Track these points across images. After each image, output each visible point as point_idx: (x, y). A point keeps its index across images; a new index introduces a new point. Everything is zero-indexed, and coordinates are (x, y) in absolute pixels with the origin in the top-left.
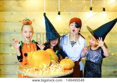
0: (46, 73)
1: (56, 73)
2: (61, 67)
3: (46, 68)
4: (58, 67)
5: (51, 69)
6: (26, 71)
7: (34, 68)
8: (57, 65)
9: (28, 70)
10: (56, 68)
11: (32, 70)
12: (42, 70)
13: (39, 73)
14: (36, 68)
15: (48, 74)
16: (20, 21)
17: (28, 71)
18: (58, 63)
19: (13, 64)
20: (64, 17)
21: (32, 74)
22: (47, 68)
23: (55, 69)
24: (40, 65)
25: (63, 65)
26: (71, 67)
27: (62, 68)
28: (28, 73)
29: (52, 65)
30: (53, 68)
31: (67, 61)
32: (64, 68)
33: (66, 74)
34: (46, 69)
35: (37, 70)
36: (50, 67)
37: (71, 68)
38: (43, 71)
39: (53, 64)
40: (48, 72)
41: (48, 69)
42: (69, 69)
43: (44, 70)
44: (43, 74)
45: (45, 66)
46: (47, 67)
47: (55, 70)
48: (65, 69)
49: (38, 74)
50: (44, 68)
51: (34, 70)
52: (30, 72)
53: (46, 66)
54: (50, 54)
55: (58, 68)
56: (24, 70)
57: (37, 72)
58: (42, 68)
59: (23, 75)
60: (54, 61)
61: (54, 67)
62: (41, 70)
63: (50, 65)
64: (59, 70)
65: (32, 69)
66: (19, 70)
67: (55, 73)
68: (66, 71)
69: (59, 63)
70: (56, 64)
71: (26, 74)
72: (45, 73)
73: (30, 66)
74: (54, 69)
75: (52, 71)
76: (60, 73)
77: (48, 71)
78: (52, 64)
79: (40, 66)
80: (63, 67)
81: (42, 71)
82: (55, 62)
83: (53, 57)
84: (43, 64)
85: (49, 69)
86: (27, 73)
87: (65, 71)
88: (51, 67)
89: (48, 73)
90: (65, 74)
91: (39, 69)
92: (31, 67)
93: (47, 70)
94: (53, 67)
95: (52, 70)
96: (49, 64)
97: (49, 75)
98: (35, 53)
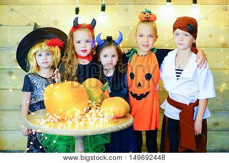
1: (100, 126)
3: (81, 117)
5: (89, 119)
6: (41, 123)
11: (52, 121)
12: (71, 120)
16: (29, 25)
17: (44, 123)
19: (16, 110)
20: (116, 15)
24: (68, 111)
29: (90, 111)
33: (121, 128)
38: (73, 122)
40: (83, 126)
43: (76, 120)
44: (73, 129)
45: (78, 112)
46: (80, 115)
48: (116, 118)
49: (62, 128)
50: (76, 116)
51: (56, 120)
52: (47, 126)
53: (80, 112)
56: (38, 121)
57: (61, 124)
58: (73, 118)
62: (69, 120)
63: (87, 111)
66: (28, 122)
67: (97, 125)
72: (77, 127)
73: (48, 114)
74: (96, 119)
77: (83, 122)
79: (68, 114)
81: (71, 123)
84: (74, 109)
85: (85, 119)
87: (117, 122)
88: (87, 115)
90: (117, 128)
91: (66, 118)
93: (80, 120)
96: (85, 110)
97: (86, 130)
98: (57, 87)
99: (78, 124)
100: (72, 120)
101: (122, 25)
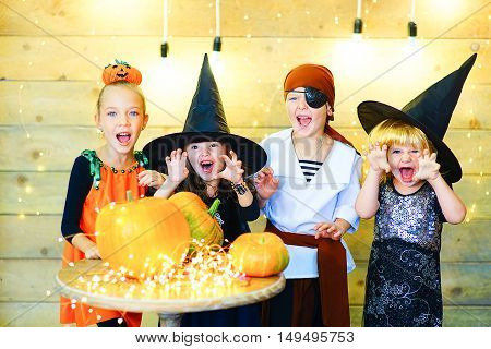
0: (170, 291)
1: (214, 291)
2: (233, 268)
3: (173, 271)
4: (221, 269)
5: (192, 276)
6: (89, 284)
7: (123, 270)
8: (219, 257)
9: (96, 279)
10: (213, 270)
11: (114, 281)
12: (153, 279)
13: (143, 291)
14: (131, 274)
15: (181, 298)
17: (96, 284)
18: (221, 249)
19: (33, 259)
21: (113, 298)
22: (176, 273)
23: (210, 274)
24: (148, 259)
25: (242, 260)
26: (276, 267)
27: (238, 273)
28: (96, 294)
29: (194, 261)
30: (200, 272)
31: (260, 242)
32: (245, 270)
33: (257, 298)
34: (171, 275)
35: (134, 279)
36: (187, 269)
37: (277, 271)
38: (158, 283)
39: (200, 254)
40: (178, 289)
41: (180, 275)
42: (265, 277)
43: (162, 278)
44: (158, 298)
45: (168, 262)
46: (175, 267)
47: (210, 279)
48: (250, 277)
49: (137, 294)
50: (164, 270)
51: (123, 279)
52: (103, 290)
53: (173, 263)
54: (187, 214)
55: (221, 273)
56: (81, 280)
57: (133, 287)
58: (157, 273)
59: (74, 301)
60: (203, 240)
61: (204, 267)
62: (149, 279)
63: (188, 261)
64: (226, 281)
65: (112, 277)
66: (60, 282)
67: (208, 291)
68: (255, 283)
69: (227, 251)
70: (213, 253)
71: (88, 297)
72: (167, 294)
73: (107, 264)
74: (206, 276)
75: (195, 285)
76: (229, 294)
77: (179, 283)
78: (196, 253)
79: (146, 265)
80: (241, 269)
81: (153, 284)
82: (208, 248)
83: (201, 228)
84: (161, 256)
85: (183, 277)
86: (92, 291)
87: (249, 285)
88: (190, 268)
89: (178, 294)
90: (249, 297)
91: (142, 275)
92: (109, 268)
93: (173, 280)
94: (202, 266)
95: (197, 279)
96: (184, 255)
97: (184, 301)
98: (123, 209)
99: (167, 286)
100: (156, 277)
101: (259, 81)
